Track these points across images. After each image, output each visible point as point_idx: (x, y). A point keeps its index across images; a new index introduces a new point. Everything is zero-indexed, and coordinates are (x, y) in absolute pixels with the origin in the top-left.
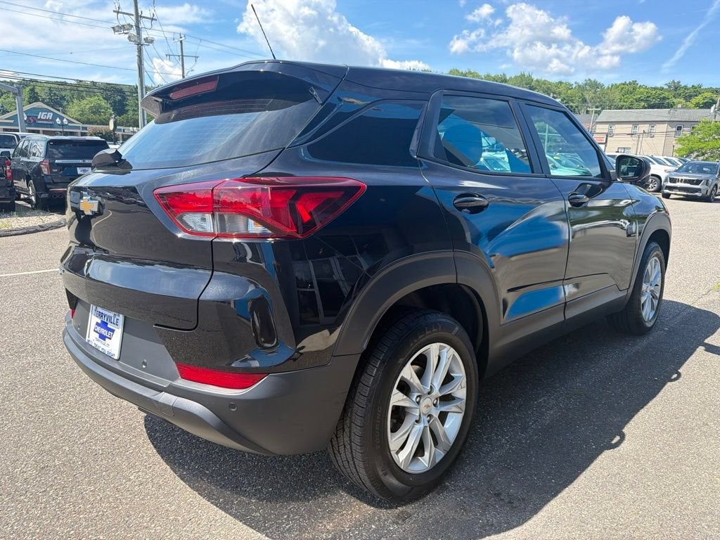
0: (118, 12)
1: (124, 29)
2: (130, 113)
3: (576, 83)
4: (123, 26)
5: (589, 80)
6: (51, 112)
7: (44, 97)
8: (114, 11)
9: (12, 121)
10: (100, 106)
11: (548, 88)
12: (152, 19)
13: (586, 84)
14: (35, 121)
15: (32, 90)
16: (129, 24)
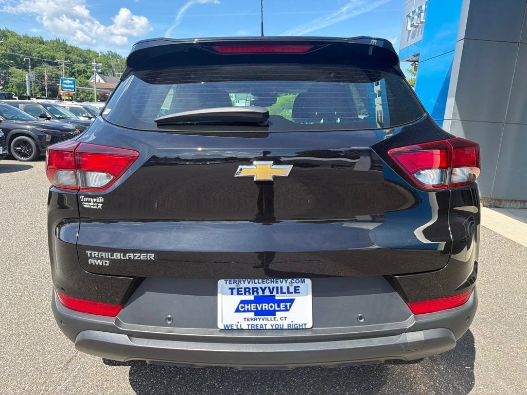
3: (101, 52)
5: (111, 51)
11: (81, 54)
13: (109, 55)
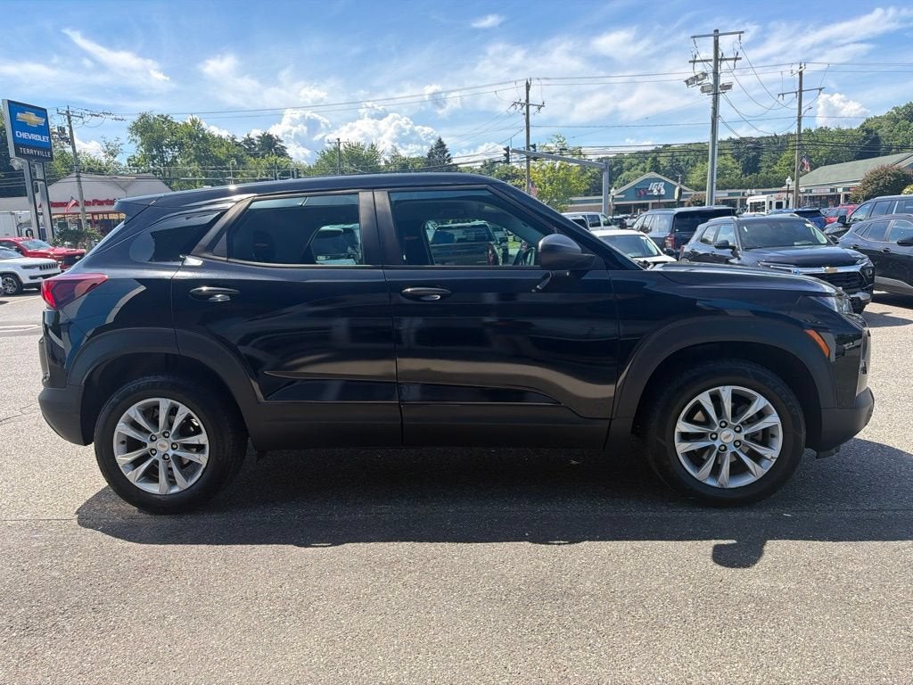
0: (694, 62)
1: (698, 80)
2: (764, 170)
4: (697, 76)
6: (663, 181)
7: (665, 164)
8: (690, 62)
9: (623, 196)
10: (726, 167)
12: (736, 59)
14: (645, 193)
15: (655, 159)
16: (703, 73)
